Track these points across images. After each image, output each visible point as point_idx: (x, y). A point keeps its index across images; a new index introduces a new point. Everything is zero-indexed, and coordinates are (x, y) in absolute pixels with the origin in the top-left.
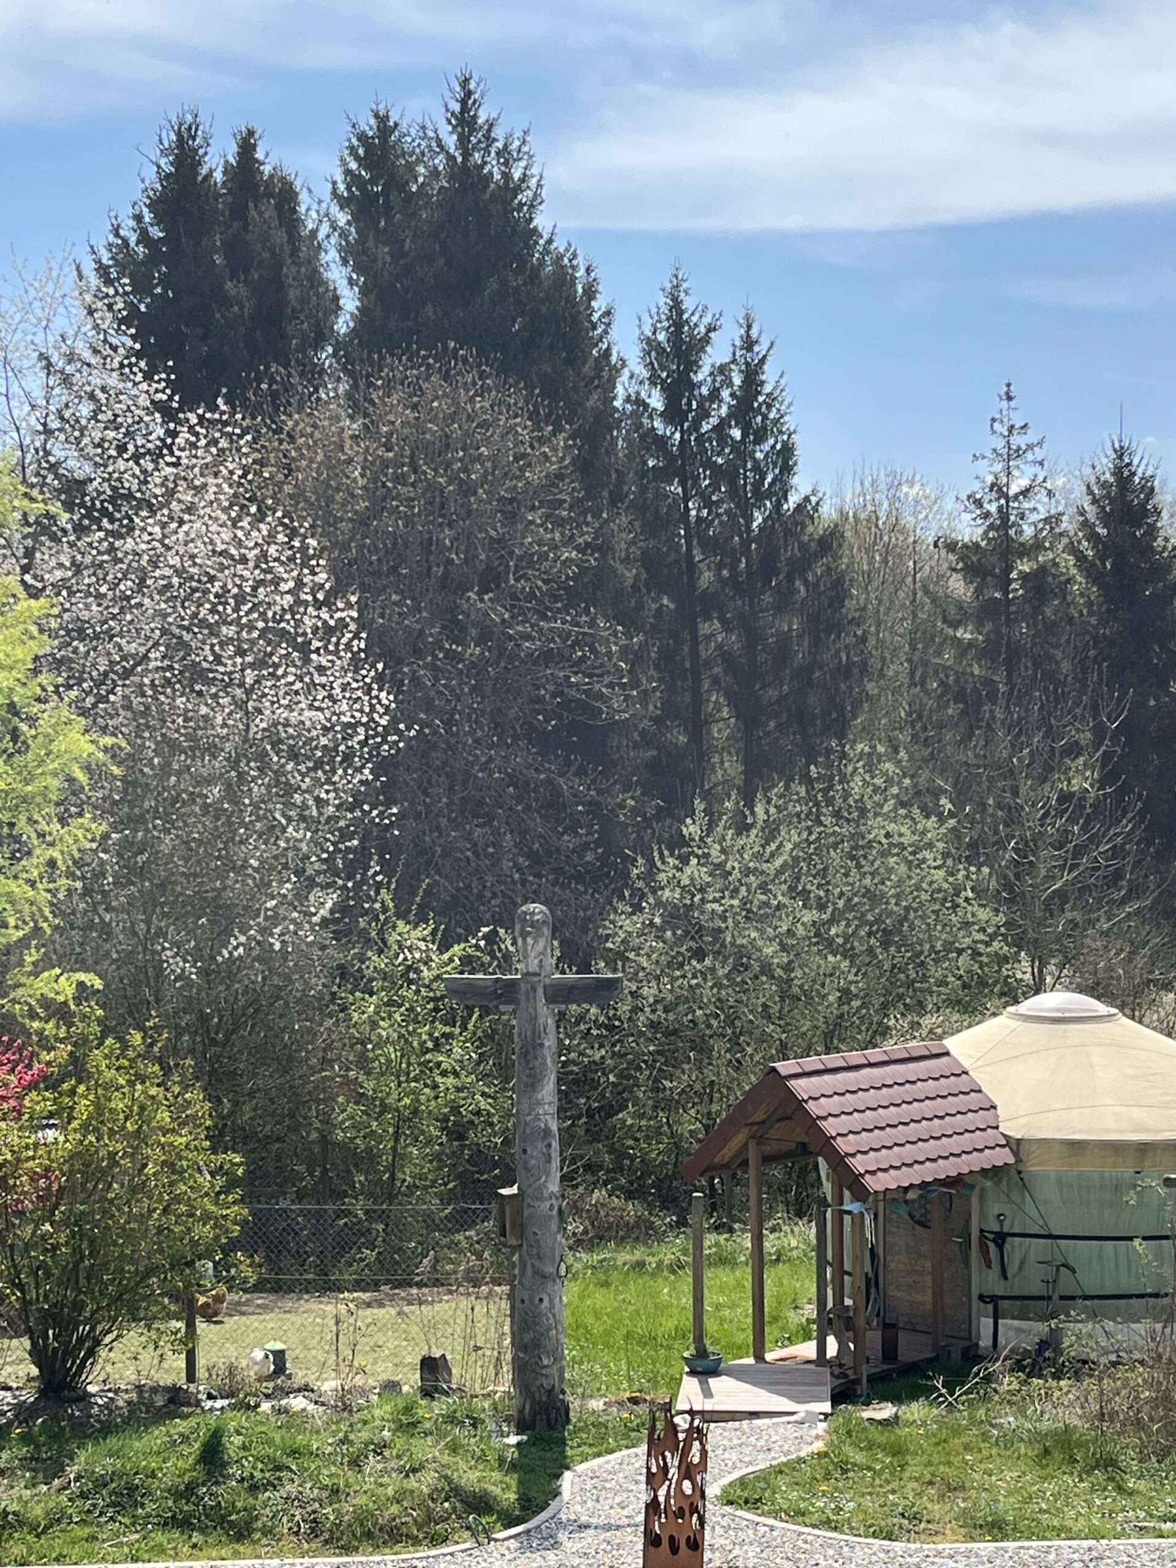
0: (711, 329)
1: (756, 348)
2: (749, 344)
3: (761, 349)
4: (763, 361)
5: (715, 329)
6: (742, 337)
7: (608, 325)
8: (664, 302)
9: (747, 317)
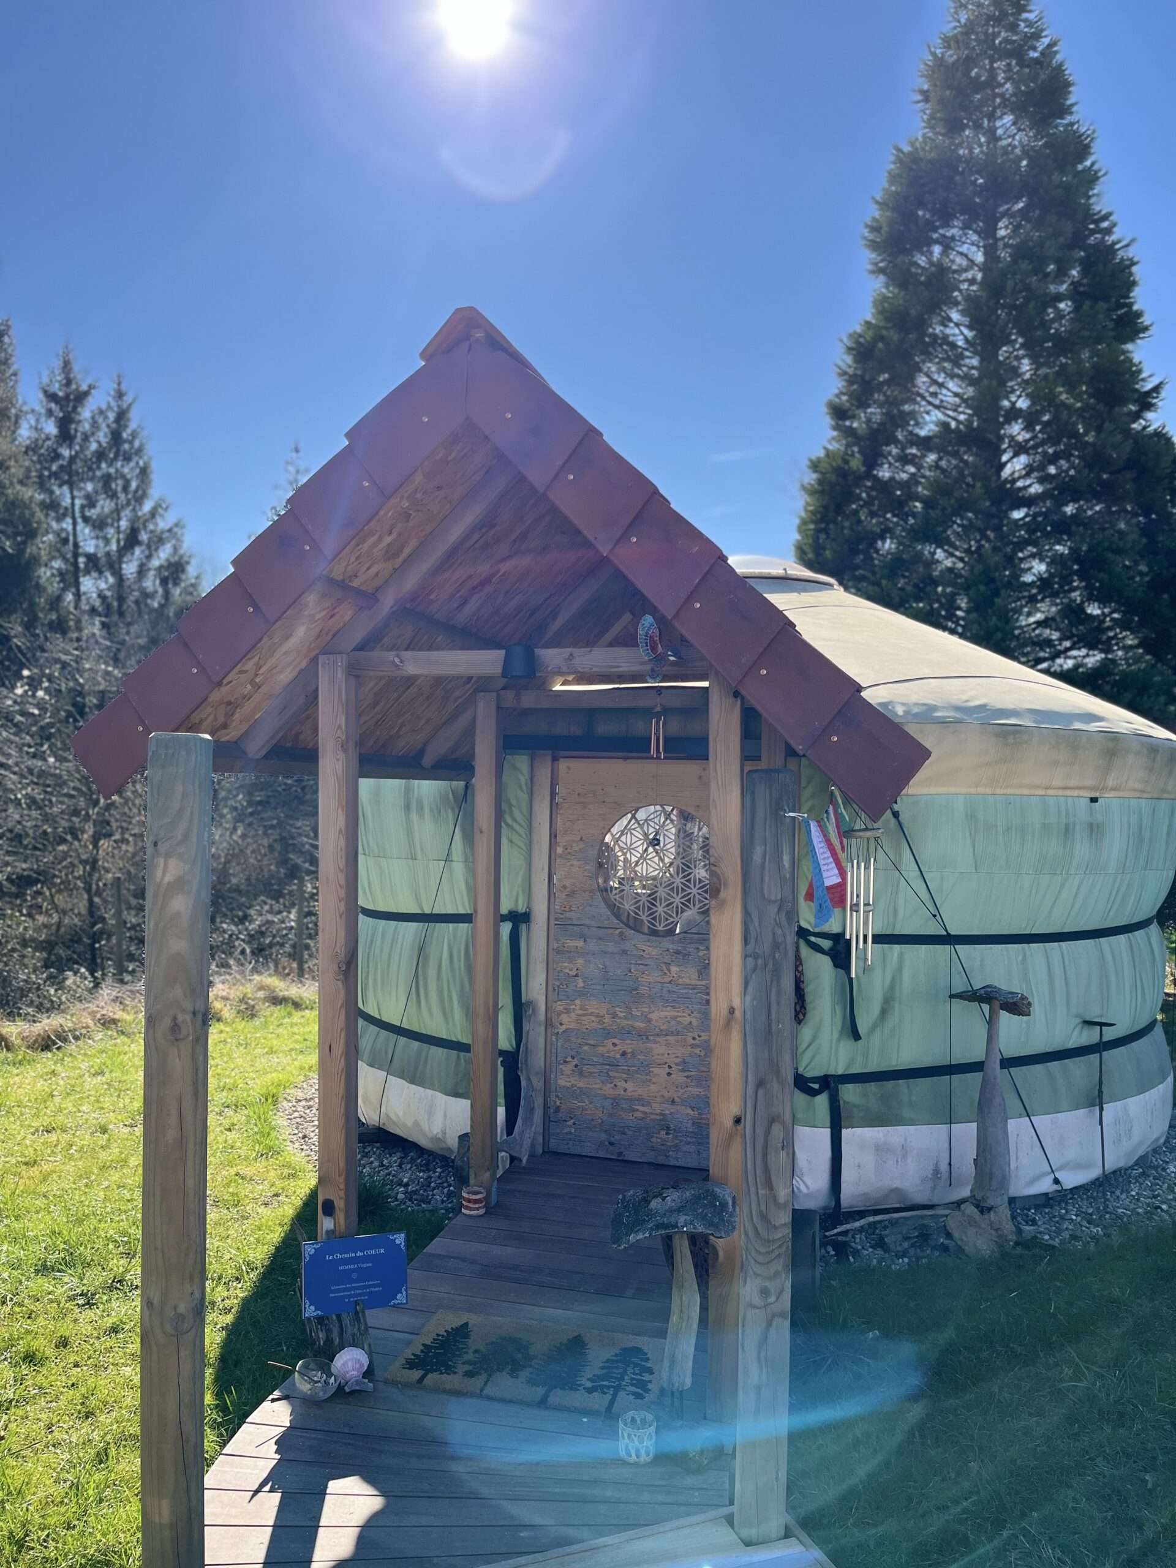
0: (91, 387)
1: (125, 398)
2: (120, 395)
3: (128, 399)
4: (130, 405)
5: (94, 387)
6: (115, 390)
7: (16, 382)
8: (58, 363)
9: (119, 377)
